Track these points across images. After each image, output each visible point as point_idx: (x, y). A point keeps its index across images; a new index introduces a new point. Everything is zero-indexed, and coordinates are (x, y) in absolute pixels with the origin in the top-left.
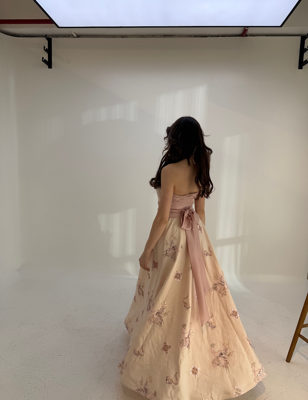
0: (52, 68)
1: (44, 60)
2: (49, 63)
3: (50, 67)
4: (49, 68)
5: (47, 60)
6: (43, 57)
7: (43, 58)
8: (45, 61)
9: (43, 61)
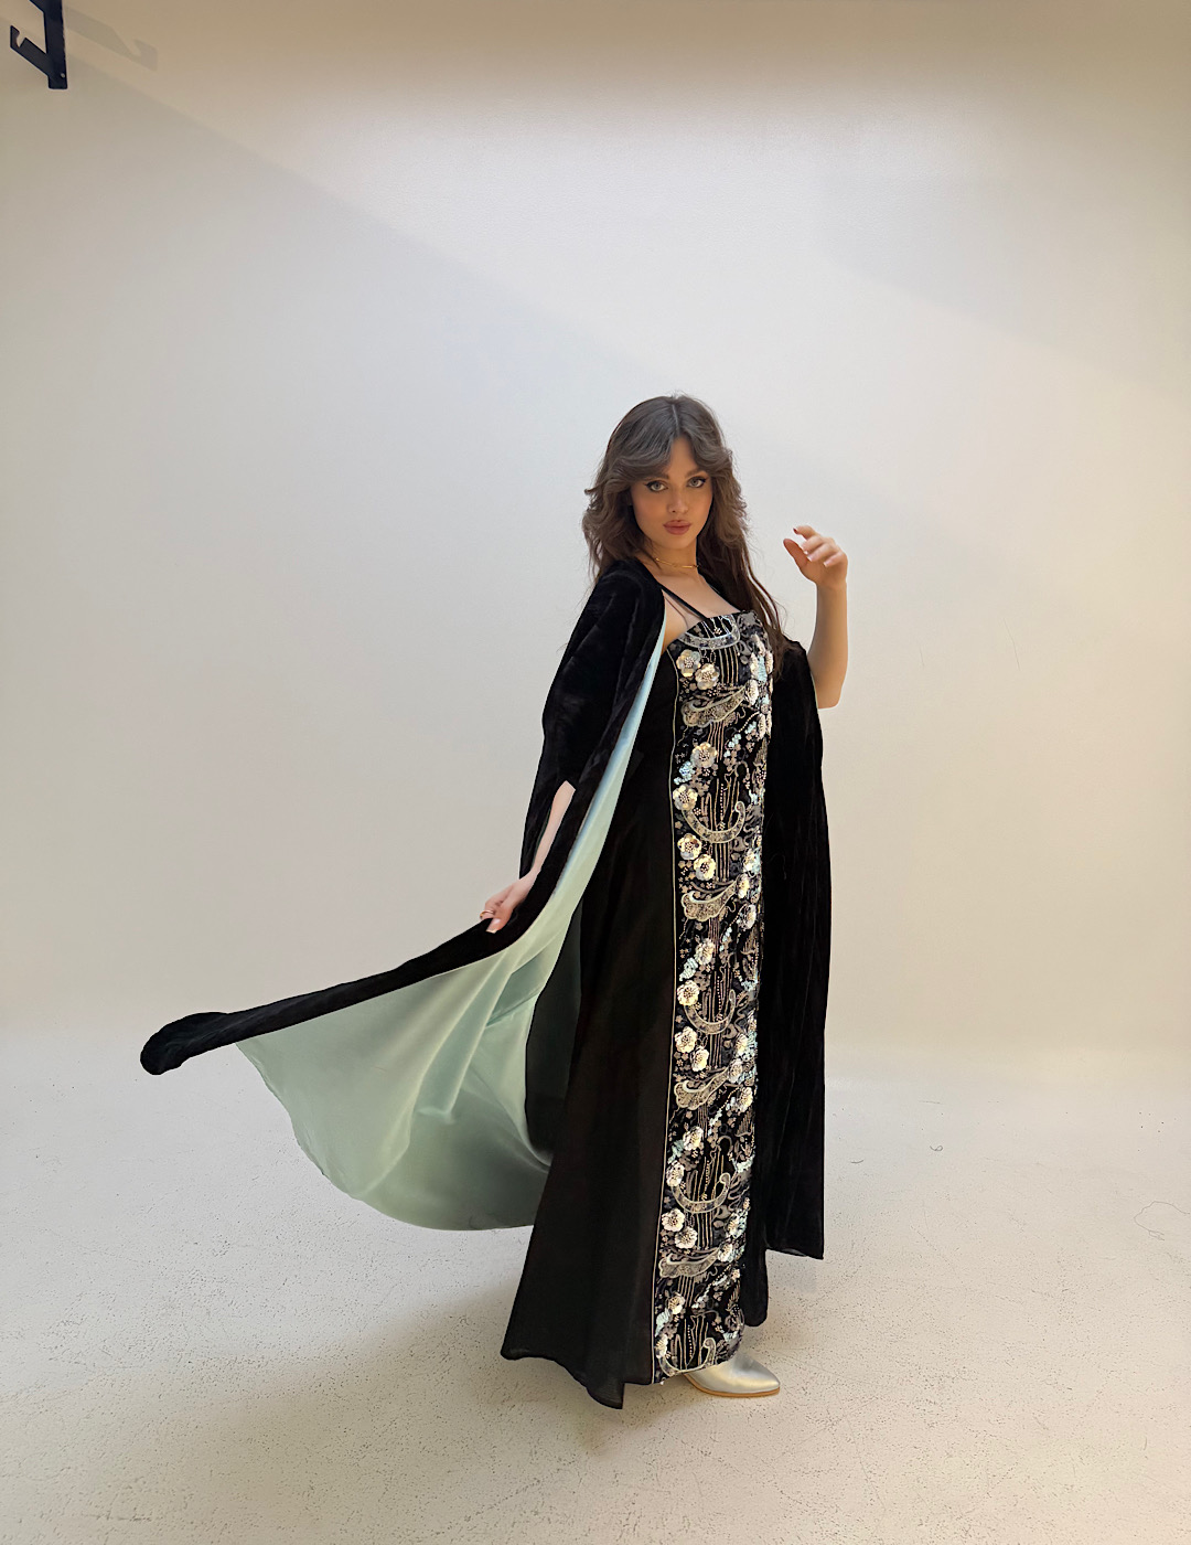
0: (66, 88)
1: (19, 41)
2: (53, 65)
3: (58, 80)
4: (50, 87)
5: (40, 42)
6: (12, 27)
7: (14, 32)
8: (27, 50)
9: (13, 45)
